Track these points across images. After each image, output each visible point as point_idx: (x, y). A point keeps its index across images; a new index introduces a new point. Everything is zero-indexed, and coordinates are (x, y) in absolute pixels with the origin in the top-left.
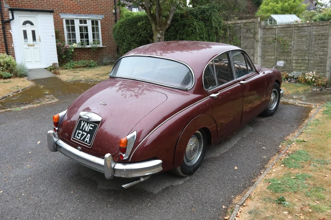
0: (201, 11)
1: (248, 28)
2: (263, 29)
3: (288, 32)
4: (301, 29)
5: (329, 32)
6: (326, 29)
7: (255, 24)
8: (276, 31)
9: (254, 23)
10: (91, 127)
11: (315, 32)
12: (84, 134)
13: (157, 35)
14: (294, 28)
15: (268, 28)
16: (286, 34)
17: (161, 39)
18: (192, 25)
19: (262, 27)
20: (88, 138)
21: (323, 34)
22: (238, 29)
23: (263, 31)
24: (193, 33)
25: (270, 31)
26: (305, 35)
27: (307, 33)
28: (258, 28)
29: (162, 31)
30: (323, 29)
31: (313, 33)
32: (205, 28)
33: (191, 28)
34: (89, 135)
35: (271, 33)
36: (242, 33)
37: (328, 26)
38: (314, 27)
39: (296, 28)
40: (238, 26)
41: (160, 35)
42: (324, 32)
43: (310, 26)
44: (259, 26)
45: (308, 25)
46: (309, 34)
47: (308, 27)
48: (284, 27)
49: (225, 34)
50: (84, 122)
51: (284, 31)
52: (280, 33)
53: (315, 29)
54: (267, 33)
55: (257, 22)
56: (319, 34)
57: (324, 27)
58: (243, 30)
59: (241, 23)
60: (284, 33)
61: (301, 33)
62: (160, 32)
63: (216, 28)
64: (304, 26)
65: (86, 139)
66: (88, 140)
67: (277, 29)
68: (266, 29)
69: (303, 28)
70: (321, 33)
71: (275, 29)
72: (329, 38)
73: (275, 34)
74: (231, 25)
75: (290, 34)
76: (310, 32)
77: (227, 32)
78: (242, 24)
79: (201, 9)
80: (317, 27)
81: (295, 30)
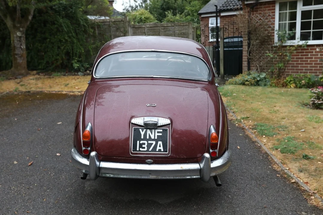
0: (64, 7)
1: (117, 27)
2: (133, 28)
3: (155, 31)
4: (166, 29)
5: (189, 31)
6: (186, 29)
7: (125, 23)
8: (145, 30)
9: (122, 22)
10: (158, 132)
11: (178, 31)
12: (153, 143)
13: (16, 34)
14: (160, 27)
15: (137, 27)
16: (154, 33)
17: (22, 38)
18: (56, 22)
19: (132, 26)
20: (160, 146)
21: (185, 33)
22: (107, 28)
23: (133, 30)
24: (58, 30)
25: (139, 29)
26: (170, 34)
27: (171, 32)
28: (127, 27)
29: (22, 28)
30: (184, 29)
31: (177, 32)
32: (72, 26)
33: (56, 26)
34: (160, 143)
35: (141, 32)
36: (111, 32)
37: (187, 26)
38: (177, 27)
39: (162, 28)
40: (107, 25)
41: (20, 33)
42: (184, 31)
43: (174, 26)
44: (128, 25)
45: (172, 25)
46: (173, 33)
47: (172, 27)
48: (152, 26)
49: (94, 32)
50: (145, 130)
51: (152, 30)
52: (148, 32)
53: (178, 29)
54: (137, 32)
55: (126, 21)
56: (181, 33)
57: (184, 27)
58: (112, 29)
59: (109, 22)
60: (152, 32)
61: (167, 32)
62: (21, 29)
63: (84, 26)
64: (169, 26)
65: (158, 148)
66: (162, 148)
67: (146, 28)
68: (136, 28)
69: (168, 28)
70: (183, 32)
71: (144, 28)
72: (189, 36)
73: (145, 33)
74: (99, 23)
75: (158, 33)
76: (174, 31)
77: (96, 31)
78: (111, 22)
79: (63, 5)
80: (179, 27)
81: (162, 29)
